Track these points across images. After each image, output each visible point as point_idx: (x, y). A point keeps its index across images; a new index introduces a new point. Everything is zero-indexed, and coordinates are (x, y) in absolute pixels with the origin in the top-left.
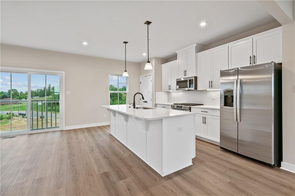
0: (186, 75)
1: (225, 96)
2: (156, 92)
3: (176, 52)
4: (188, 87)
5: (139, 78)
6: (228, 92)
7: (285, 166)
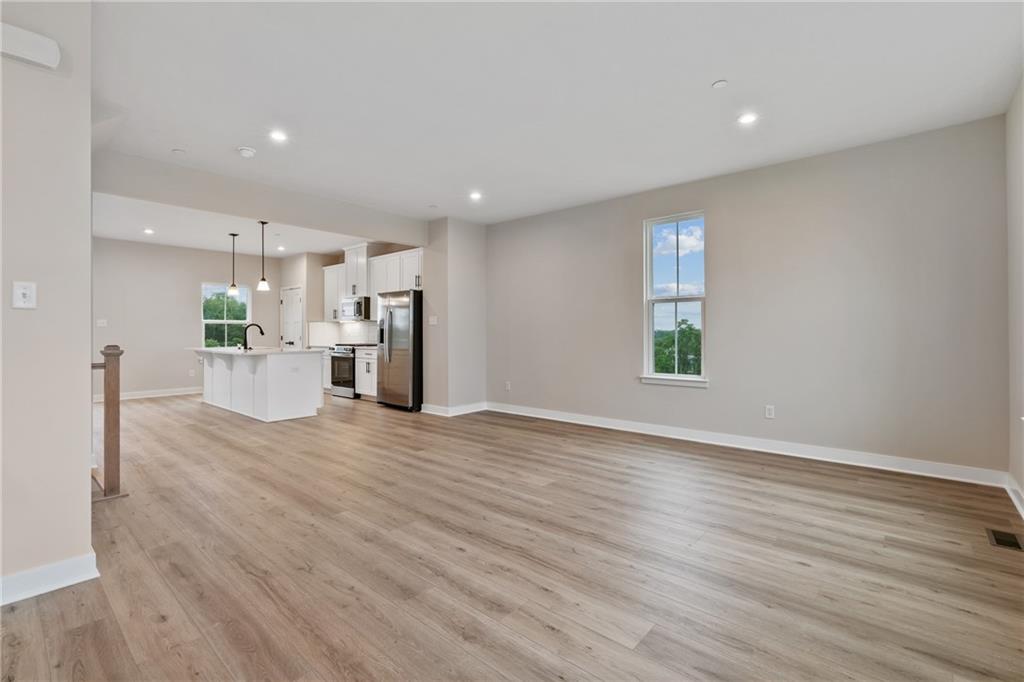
0: (355, 293)
2: (311, 324)
3: (344, 249)
5: (280, 291)
7: (427, 408)
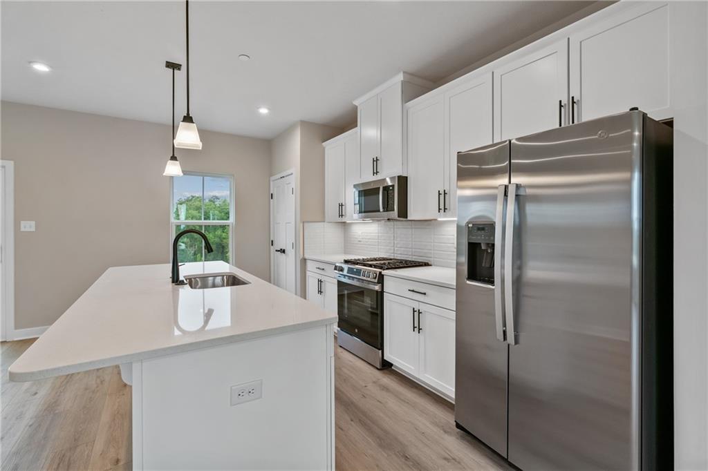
0: (377, 172)
1: (469, 244)
2: (306, 225)
3: (356, 103)
4: (381, 210)
5: (269, 181)
6: (479, 229)
